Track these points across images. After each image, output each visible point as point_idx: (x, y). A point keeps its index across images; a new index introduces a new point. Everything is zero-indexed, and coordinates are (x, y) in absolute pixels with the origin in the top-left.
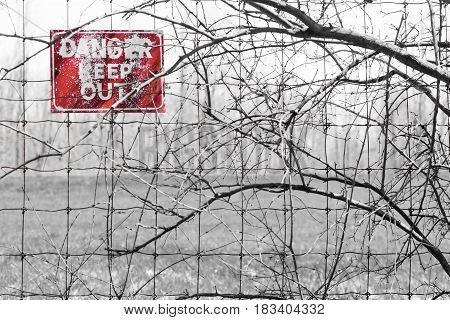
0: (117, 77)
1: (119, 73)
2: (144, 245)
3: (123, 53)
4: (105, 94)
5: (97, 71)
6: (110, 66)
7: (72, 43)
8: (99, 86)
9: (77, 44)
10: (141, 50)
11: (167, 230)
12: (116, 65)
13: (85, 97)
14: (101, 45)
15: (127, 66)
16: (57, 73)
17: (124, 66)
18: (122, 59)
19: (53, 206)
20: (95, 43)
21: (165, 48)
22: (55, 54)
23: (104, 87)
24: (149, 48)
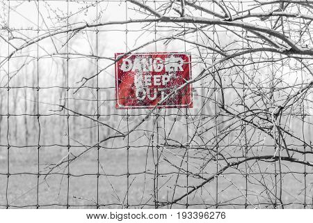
0: (160, 84)
1: (161, 81)
2: (180, 199)
3: (164, 68)
4: (152, 96)
5: (146, 80)
6: (155, 77)
7: (130, 61)
8: (148, 90)
9: (133, 62)
10: (176, 66)
11: (195, 188)
12: (159, 76)
13: (138, 98)
14: (149, 63)
15: (167, 76)
16: (120, 82)
17: (164, 76)
18: (163, 72)
21: (193, 64)
22: (119, 69)
23: (151, 91)
24: (182, 65)
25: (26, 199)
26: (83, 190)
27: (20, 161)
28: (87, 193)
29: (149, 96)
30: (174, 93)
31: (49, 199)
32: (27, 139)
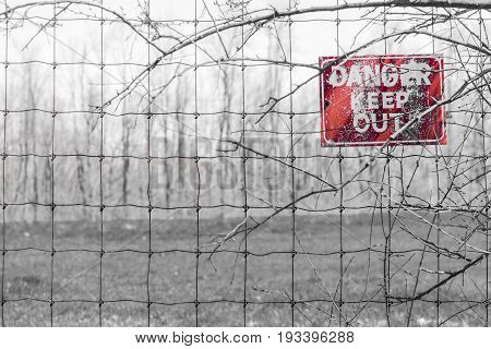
0: (392, 106)
1: (394, 102)
3: (399, 80)
4: (380, 125)
5: (370, 100)
6: (384, 94)
7: (343, 70)
8: (373, 116)
9: (348, 72)
10: (418, 76)
11: (453, 275)
12: (391, 94)
13: (358, 129)
14: (374, 72)
15: (404, 94)
16: (327, 104)
17: (400, 93)
18: (398, 87)
19: (311, 248)
20: (367, 70)
21: (446, 73)
22: (325, 83)
23: (379, 118)
24: (428, 74)
25: (170, 292)
26: (260, 279)
27: (158, 233)
28: (266, 284)
29: (374, 126)
30: (417, 119)
31: (206, 294)
32: (168, 197)
